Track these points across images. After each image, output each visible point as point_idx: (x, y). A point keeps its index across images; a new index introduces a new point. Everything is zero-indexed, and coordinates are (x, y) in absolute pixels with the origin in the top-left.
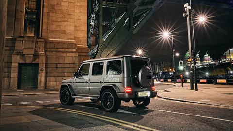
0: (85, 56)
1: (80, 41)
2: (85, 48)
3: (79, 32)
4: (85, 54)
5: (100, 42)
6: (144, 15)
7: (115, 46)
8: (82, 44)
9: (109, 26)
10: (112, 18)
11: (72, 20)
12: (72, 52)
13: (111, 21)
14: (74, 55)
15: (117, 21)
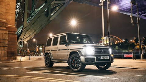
0: (13, 34)
1: (9, 22)
2: (13, 28)
3: (8, 14)
4: (13, 33)
5: (25, 24)
6: (57, 8)
7: (36, 28)
8: (11, 25)
9: (30, 14)
10: (32, 8)
11: (4, 4)
12: (3, 30)
13: (32, 10)
14: (4, 32)
15: (36, 11)
